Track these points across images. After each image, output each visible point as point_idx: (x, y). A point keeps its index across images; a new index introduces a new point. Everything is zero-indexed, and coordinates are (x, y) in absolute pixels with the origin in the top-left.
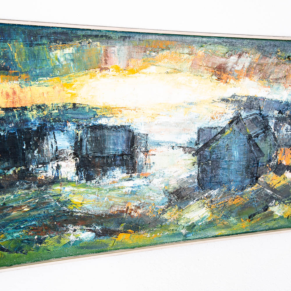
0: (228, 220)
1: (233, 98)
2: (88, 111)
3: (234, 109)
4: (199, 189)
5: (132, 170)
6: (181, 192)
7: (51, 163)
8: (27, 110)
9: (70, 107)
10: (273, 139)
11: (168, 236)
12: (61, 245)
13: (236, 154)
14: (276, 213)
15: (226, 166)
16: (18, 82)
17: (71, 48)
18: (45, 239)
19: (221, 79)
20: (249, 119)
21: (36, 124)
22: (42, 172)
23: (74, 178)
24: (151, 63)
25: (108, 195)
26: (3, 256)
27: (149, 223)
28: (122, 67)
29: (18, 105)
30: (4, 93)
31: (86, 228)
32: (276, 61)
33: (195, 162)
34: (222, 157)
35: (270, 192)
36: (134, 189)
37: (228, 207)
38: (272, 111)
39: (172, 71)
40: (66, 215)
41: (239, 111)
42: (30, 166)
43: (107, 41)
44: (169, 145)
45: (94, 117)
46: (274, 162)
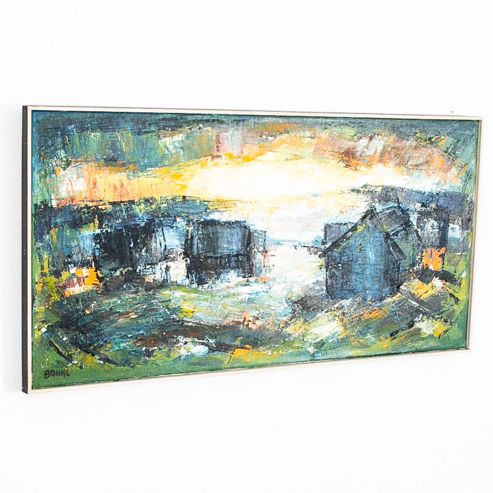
0: (364, 338)
1: (365, 188)
2: (199, 205)
3: (366, 201)
4: (328, 298)
5: (249, 274)
6: (306, 301)
7: (159, 264)
8: (134, 204)
9: (179, 200)
10: (416, 237)
11: (292, 354)
12: (171, 359)
13: (371, 255)
14: (424, 331)
15: (359, 270)
16: (126, 174)
17: (181, 135)
18: (153, 351)
19: (350, 166)
20: (386, 213)
21: (144, 219)
22: (149, 275)
23: (184, 281)
24: (268, 149)
25: (222, 302)
26: (109, 369)
27: (270, 338)
28: (236, 155)
29: (125, 199)
31: (199, 341)
32: (414, 144)
33: (322, 265)
34: (354, 260)
35: (415, 304)
36: (251, 297)
37: (364, 322)
38: (413, 203)
39: (292, 157)
40: (176, 325)
41: (373, 204)
42: (137, 267)
43: (219, 125)
44: (291, 244)
45: (206, 211)
46: (418, 266)
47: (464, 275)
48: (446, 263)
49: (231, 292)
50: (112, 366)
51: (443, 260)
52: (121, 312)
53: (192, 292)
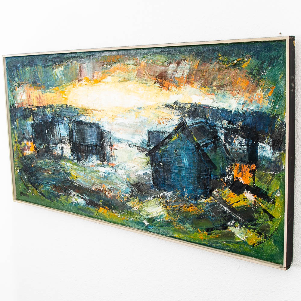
0: (184, 226)
1: (177, 105)
2: (74, 110)
3: (179, 116)
4: (154, 187)
5: (103, 159)
6: (140, 186)
7: (59, 144)
8: (46, 108)
9: (65, 107)
10: (225, 151)
11: (133, 222)
12: (69, 203)
13: (185, 160)
14: (238, 235)
16: (41, 90)
17: (63, 67)
18: (60, 196)
19: (163, 86)
20: (196, 127)
21: (50, 117)
22: (55, 150)
23: (70, 157)
24: (108, 74)
25: (90, 175)
27: (119, 206)
28: (90, 78)
29: (42, 105)
30: (36, 97)
31: (80, 196)
32: (218, 66)
33: (148, 162)
34: (172, 162)
35: (228, 209)
36: (106, 175)
37: (183, 213)
39: (122, 80)
40: (69, 183)
41: (184, 118)
42: (49, 145)
43: (80, 59)
44: (127, 143)
45: (77, 115)
46: (229, 177)
47: (278, 195)
48: (256, 179)
49: (95, 169)
50: (44, 198)
51: (254, 175)
52: (45, 169)
53: (75, 165)
